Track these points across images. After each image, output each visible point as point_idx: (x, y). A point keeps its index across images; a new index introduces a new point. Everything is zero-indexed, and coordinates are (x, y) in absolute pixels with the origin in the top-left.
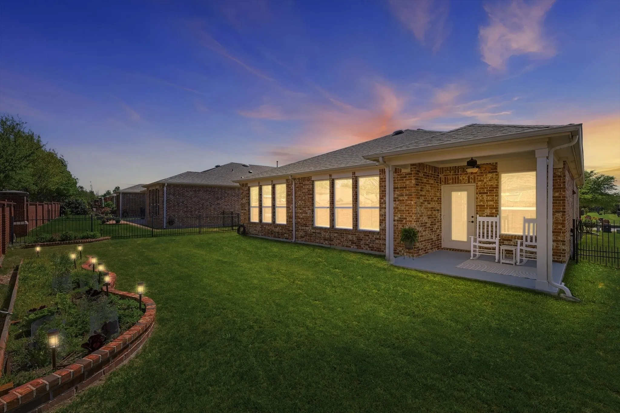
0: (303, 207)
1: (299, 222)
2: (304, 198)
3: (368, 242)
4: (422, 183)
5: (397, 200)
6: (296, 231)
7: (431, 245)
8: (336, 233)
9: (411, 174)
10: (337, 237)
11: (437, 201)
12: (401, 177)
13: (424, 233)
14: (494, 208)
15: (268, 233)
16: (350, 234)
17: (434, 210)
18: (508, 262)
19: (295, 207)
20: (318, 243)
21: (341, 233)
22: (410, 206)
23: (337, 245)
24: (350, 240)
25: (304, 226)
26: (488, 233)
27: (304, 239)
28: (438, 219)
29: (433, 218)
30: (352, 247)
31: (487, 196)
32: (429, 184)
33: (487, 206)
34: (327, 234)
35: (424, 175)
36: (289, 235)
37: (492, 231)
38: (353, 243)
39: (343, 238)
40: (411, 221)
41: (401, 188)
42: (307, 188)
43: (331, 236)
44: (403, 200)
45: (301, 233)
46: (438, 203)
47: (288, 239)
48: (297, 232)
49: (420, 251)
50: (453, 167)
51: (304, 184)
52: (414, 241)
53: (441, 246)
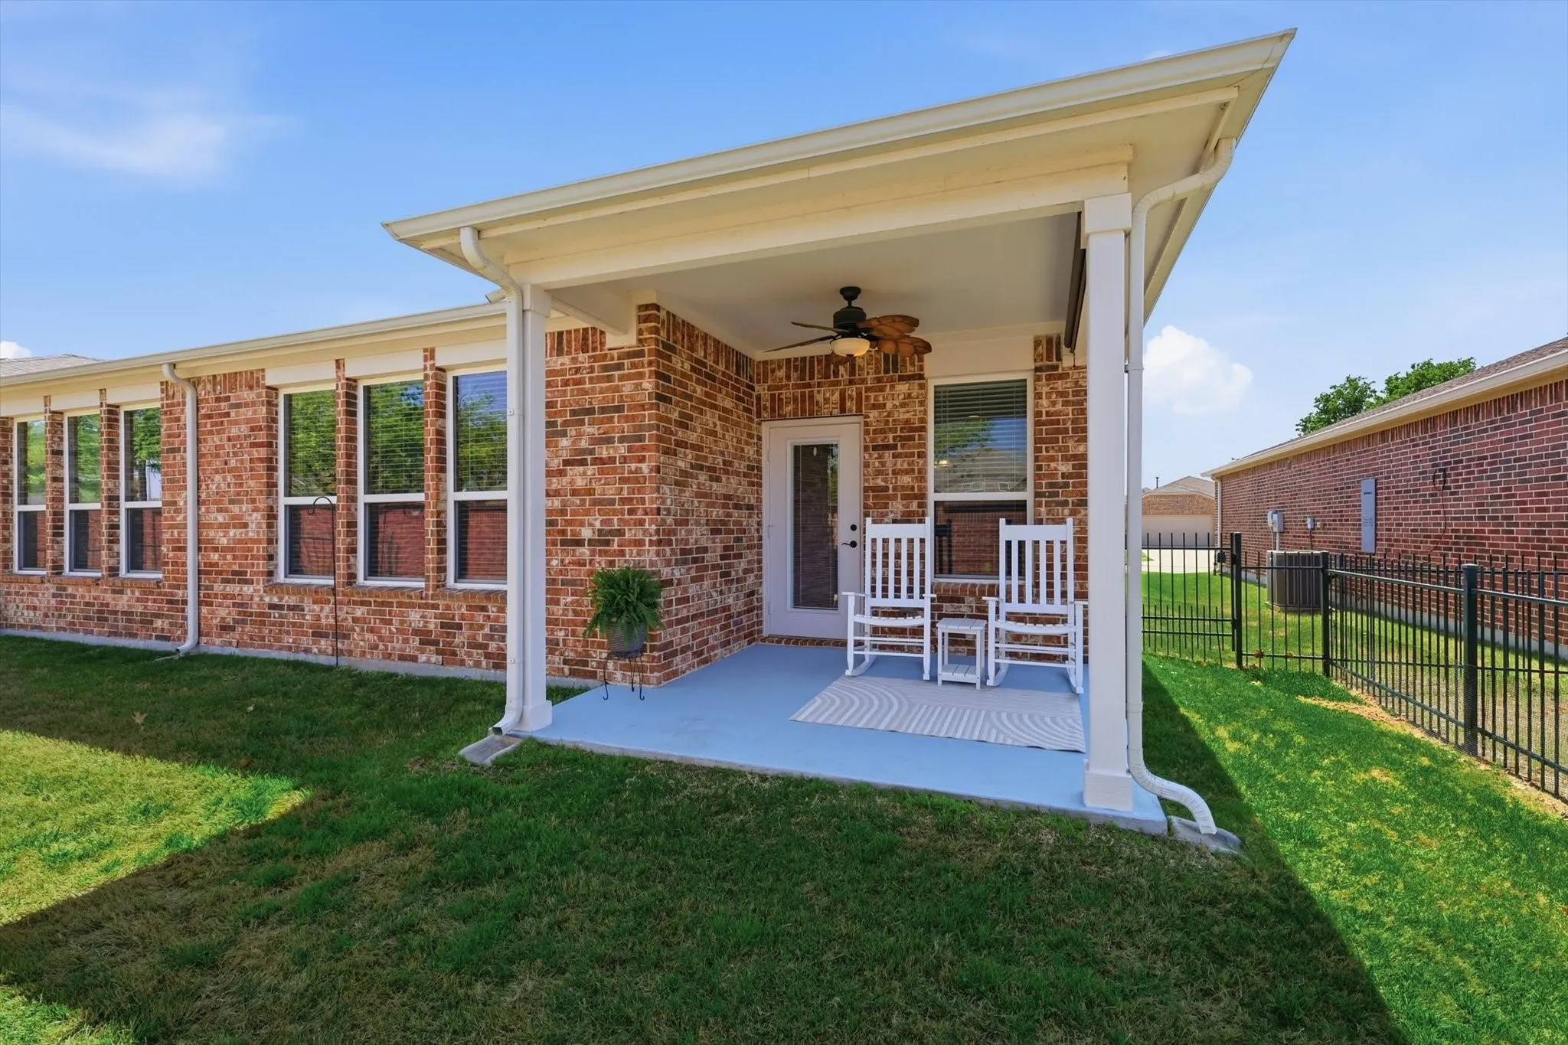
0: (232, 502)
1: (216, 565)
2: (233, 463)
3: (485, 636)
4: (689, 397)
5: (589, 458)
6: (200, 603)
7: (722, 629)
8: (362, 603)
9: (641, 354)
10: (364, 620)
11: (745, 475)
12: (605, 368)
13: (693, 590)
14: (916, 497)
15: (86, 618)
16: (412, 606)
17: (737, 507)
18: (959, 677)
19: (199, 502)
20: (290, 648)
21: (383, 604)
22: (637, 480)
23: (363, 654)
24: (416, 632)
25: (233, 581)
26: (898, 581)
27: (236, 634)
28: (751, 539)
29: (731, 532)
30: (423, 658)
31: (894, 456)
32: (714, 407)
33: (895, 489)
34: (327, 608)
35: (693, 369)
36: (171, 624)
37: (910, 573)
38: (426, 641)
39: (389, 622)
40: (639, 543)
41: (603, 410)
42: (248, 420)
43: (342, 615)
44: (612, 460)
45: (223, 612)
46: (751, 484)
47: (167, 639)
48: (204, 610)
49: (678, 658)
50: (796, 359)
51: (233, 401)
52: (642, 620)
53: (760, 631)
